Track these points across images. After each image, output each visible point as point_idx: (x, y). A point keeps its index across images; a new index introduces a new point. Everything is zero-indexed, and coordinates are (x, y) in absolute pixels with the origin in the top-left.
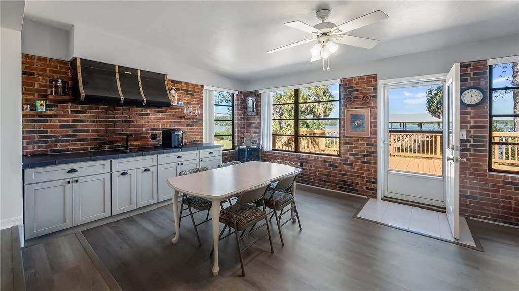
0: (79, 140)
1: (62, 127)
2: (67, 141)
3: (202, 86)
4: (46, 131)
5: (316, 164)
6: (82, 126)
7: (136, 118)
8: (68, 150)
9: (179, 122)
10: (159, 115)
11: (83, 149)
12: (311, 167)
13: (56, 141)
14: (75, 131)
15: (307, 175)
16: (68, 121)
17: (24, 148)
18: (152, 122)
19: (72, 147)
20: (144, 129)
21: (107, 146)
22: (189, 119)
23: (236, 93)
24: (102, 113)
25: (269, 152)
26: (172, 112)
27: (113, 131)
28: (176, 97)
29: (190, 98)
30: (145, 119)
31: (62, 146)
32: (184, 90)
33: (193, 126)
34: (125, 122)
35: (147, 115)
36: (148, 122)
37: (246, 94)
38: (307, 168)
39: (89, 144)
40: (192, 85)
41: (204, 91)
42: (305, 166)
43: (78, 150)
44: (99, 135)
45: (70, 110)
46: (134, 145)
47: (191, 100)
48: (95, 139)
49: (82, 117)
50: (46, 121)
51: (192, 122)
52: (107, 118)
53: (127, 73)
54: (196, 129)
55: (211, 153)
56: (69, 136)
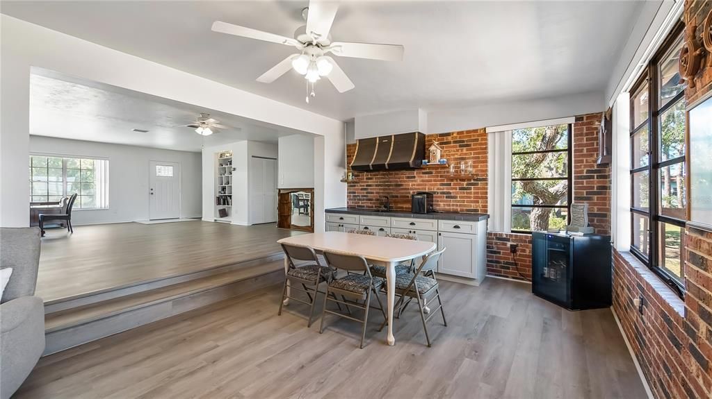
0: (370, 200)
1: (362, 189)
2: (364, 200)
3: (485, 130)
4: (355, 193)
6: (371, 189)
7: (404, 181)
8: (364, 207)
9: (450, 185)
10: (426, 177)
11: (370, 207)
13: (360, 200)
14: (367, 193)
16: (364, 186)
17: (348, 203)
18: (418, 185)
19: (367, 204)
20: (411, 192)
21: (382, 207)
22: (464, 180)
23: (572, 120)
26: (440, 172)
27: (388, 193)
28: (437, 154)
29: (465, 151)
30: (412, 181)
31: (362, 203)
32: (455, 142)
33: (470, 189)
34: (397, 185)
35: (414, 177)
36: (414, 185)
39: (374, 203)
40: (468, 132)
41: (490, 138)
44: (380, 196)
45: (365, 178)
46: (402, 208)
47: (466, 154)
48: (377, 200)
49: (370, 182)
50: (355, 186)
51: (467, 185)
52: (385, 182)
53: (385, 141)
54: (475, 193)
55: (456, 227)
56: (365, 196)
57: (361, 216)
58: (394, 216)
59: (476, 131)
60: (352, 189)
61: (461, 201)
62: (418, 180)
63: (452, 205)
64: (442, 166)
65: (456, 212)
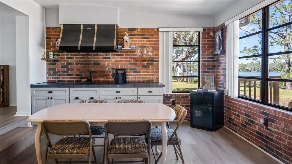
0: (70, 75)
1: (62, 67)
2: (64, 75)
3: (158, 29)
4: (55, 70)
5: (286, 126)
6: (71, 67)
7: (102, 61)
8: (64, 81)
9: (136, 64)
10: (119, 58)
11: (72, 81)
12: (278, 128)
13: (60, 75)
14: (68, 69)
15: (272, 140)
16: (64, 64)
17: (47, 78)
18: (113, 64)
19: (67, 79)
20: (107, 69)
21: (84, 80)
22: (144, 61)
23: (201, 30)
24: (82, 58)
25: (234, 100)
26: (129, 55)
27: (88, 70)
28: (129, 42)
29: (145, 42)
30: (108, 61)
31: (62, 78)
32: (139, 35)
33: (149, 67)
34: (95, 64)
35: (110, 58)
36: (110, 64)
37: (214, 30)
38: (273, 129)
39: (74, 78)
40: (148, 29)
41: (160, 34)
42: (271, 126)
43: (69, 81)
44: (80, 72)
45: (65, 57)
47: (146, 44)
48: (78, 75)
49: (71, 61)
50: (55, 64)
51: (147, 64)
52: (84, 61)
53: (89, 29)
54: (152, 69)
55: (150, 92)
56: (65, 72)
57: (71, 89)
58: (104, 87)
59: (152, 29)
60: (52, 66)
61: (143, 75)
62: (113, 60)
63: (137, 77)
64: (132, 51)
65: (140, 82)
